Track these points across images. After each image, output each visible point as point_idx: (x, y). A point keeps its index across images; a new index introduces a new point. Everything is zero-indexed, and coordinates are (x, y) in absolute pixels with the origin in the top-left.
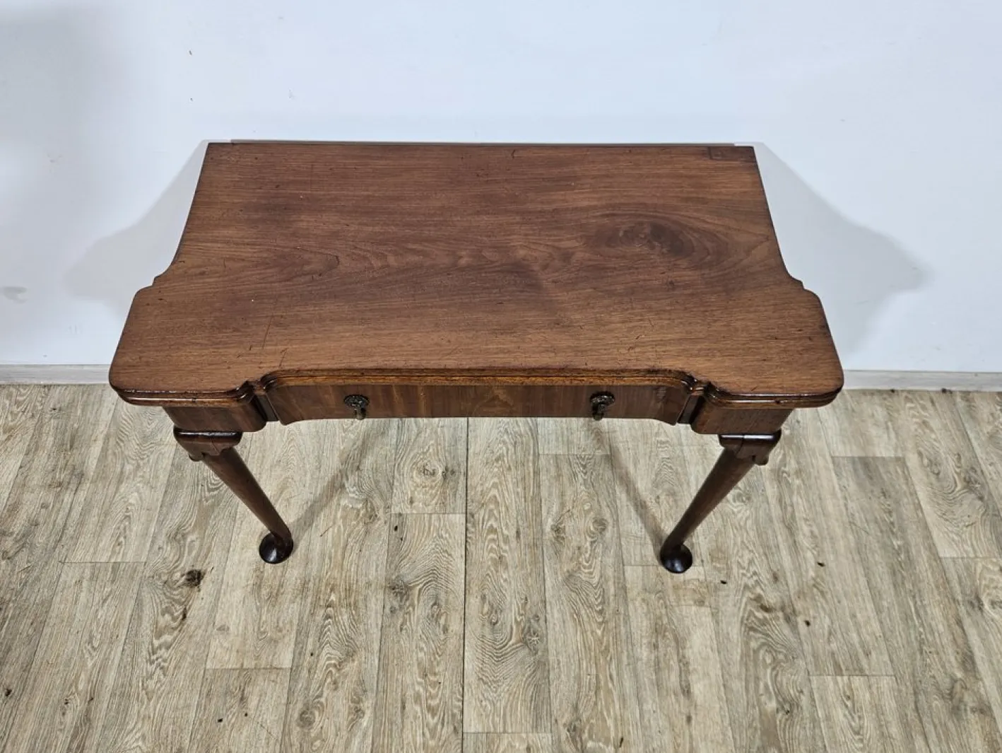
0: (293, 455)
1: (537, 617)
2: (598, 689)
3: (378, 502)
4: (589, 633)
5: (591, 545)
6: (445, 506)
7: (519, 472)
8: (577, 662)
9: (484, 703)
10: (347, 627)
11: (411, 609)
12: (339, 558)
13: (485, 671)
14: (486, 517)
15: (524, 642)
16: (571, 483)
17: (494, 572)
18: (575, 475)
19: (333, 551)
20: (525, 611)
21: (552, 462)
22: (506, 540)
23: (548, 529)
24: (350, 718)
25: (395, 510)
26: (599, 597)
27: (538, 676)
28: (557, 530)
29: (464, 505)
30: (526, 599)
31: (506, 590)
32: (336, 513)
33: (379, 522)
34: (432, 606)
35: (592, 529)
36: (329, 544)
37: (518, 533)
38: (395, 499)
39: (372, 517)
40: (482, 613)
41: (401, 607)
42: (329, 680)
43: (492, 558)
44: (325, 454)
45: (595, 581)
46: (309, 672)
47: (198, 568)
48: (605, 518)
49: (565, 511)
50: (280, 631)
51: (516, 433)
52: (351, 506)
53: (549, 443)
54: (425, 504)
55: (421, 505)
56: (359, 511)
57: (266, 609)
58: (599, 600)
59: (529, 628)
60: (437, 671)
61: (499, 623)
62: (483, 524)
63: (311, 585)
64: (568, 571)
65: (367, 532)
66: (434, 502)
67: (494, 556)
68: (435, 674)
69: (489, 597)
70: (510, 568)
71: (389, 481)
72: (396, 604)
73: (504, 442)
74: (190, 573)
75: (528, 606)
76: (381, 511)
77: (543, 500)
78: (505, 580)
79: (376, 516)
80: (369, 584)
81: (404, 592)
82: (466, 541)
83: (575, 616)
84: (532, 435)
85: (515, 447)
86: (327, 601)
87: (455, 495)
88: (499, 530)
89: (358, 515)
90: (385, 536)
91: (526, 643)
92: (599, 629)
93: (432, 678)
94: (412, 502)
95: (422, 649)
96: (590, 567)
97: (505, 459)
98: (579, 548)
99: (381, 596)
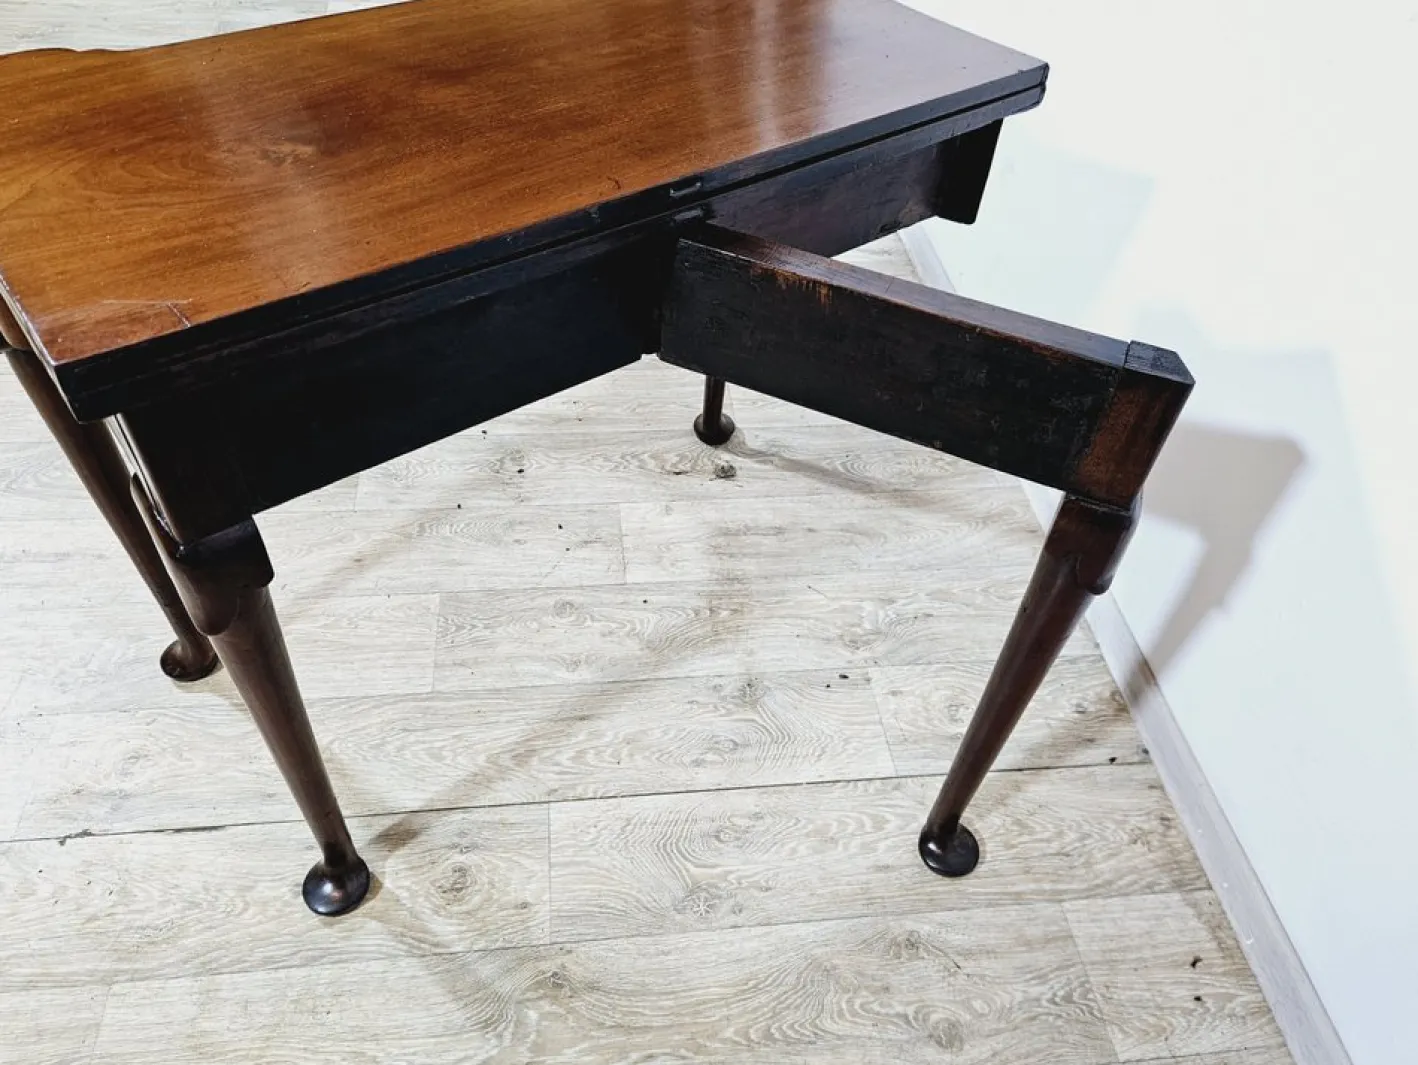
0: (922, 537)
1: (738, 910)
2: (629, 1030)
3: (880, 648)
4: (725, 1011)
5: (898, 1015)
6: (901, 743)
7: (1007, 865)
8: (669, 988)
9: (592, 830)
10: (687, 636)
11: (723, 711)
12: (783, 612)
13: (640, 828)
14: (899, 811)
15: (694, 889)
16: (1022, 970)
17: (805, 831)
18: (1042, 978)
19: (791, 603)
20: (746, 888)
21: (1055, 928)
22: (867, 848)
23: (909, 924)
24: (567, 657)
25: (874, 673)
26: (797, 1032)
27: (640, 916)
28: (912, 944)
29: (912, 773)
30: (768, 889)
31: (776, 853)
32: (847, 599)
33: (848, 654)
34: (732, 740)
35: (934, 1017)
36: (800, 598)
37: (887, 868)
38: (893, 670)
39: (854, 644)
40: (732, 816)
41: (723, 698)
42: (614, 625)
43: (829, 825)
44: (936, 572)
45: (828, 1024)
46: (622, 603)
47: (739, 473)
48: (967, 1047)
49: (958, 959)
50: (672, 565)
51: (1090, 853)
52: (863, 615)
53: (1093, 921)
54: (896, 713)
55: (892, 707)
56: (859, 625)
57: (699, 545)
58: (790, 1032)
59: (720, 897)
60: (636, 757)
61: (722, 846)
62: (887, 806)
63: (738, 586)
64: (835, 967)
65: (828, 640)
66: (902, 725)
67: (834, 829)
68: (631, 755)
69: (760, 826)
70: (819, 857)
71: (920, 658)
72: (726, 691)
73: (1060, 834)
74: (731, 467)
75: (756, 893)
76: (867, 654)
77: (965, 913)
78: (794, 851)
79: (858, 648)
80: (751, 653)
81: (747, 699)
82: (849, 781)
83: (751, 984)
84: (1098, 886)
85: (1058, 854)
86: (719, 608)
87: (925, 757)
88: (881, 834)
89: (853, 626)
90: (828, 664)
91: (692, 892)
92: (736, 1033)
93: (625, 752)
94: (894, 693)
95: (665, 733)
96: (855, 1014)
97: (1025, 838)
98: (887, 989)
99: (736, 670)
